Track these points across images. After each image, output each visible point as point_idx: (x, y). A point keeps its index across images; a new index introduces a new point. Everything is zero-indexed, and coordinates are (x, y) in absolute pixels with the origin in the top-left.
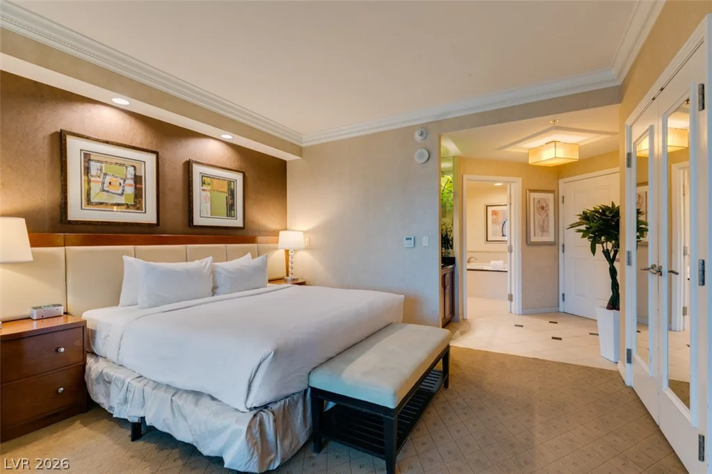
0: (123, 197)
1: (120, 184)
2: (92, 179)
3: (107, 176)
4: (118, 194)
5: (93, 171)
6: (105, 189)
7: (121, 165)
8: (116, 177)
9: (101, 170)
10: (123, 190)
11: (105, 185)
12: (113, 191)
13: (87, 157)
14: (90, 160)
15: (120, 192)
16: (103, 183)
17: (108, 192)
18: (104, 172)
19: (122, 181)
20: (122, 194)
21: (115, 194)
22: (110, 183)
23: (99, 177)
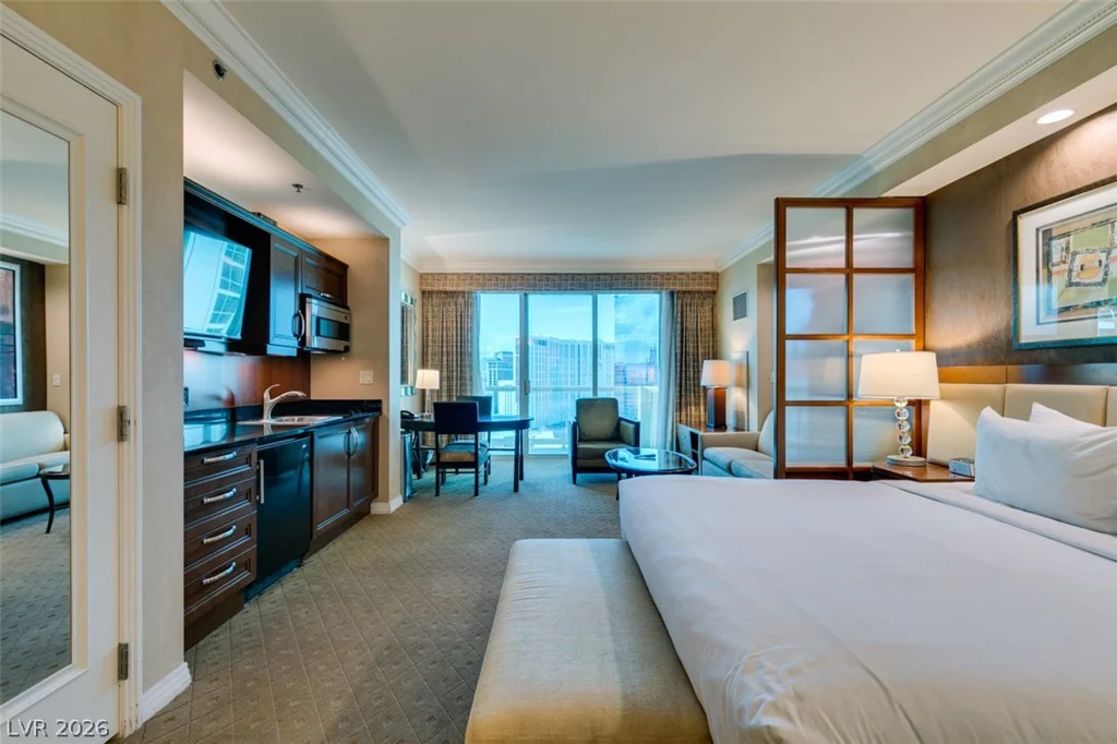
0: (1106, 288)
1: (1100, 261)
2: (1054, 269)
3: (1078, 256)
4: (1095, 284)
5: (1056, 258)
6: (1073, 280)
7: (1102, 223)
8: (1094, 251)
9: (1067, 248)
10: (1106, 274)
11: (1074, 274)
12: (1087, 281)
13: (1047, 235)
14: (1051, 239)
15: (1099, 278)
16: (1070, 271)
17: (1078, 284)
18: (1072, 250)
19: (1103, 256)
20: (1104, 281)
21: (1090, 284)
22: (1082, 268)
23: (1064, 262)
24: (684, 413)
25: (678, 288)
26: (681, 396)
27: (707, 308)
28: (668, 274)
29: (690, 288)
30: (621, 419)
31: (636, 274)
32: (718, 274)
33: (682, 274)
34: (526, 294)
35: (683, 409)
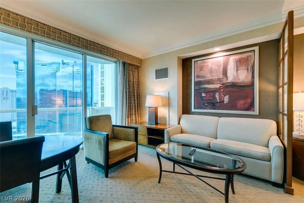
24: (130, 119)
25: (129, 62)
26: (129, 111)
27: (136, 73)
28: (126, 54)
29: (133, 63)
30: (114, 126)
31: (113, 50)
32: (141, 60)
33: (130, 56)
34: (33, 41)
35: (129, 117)
